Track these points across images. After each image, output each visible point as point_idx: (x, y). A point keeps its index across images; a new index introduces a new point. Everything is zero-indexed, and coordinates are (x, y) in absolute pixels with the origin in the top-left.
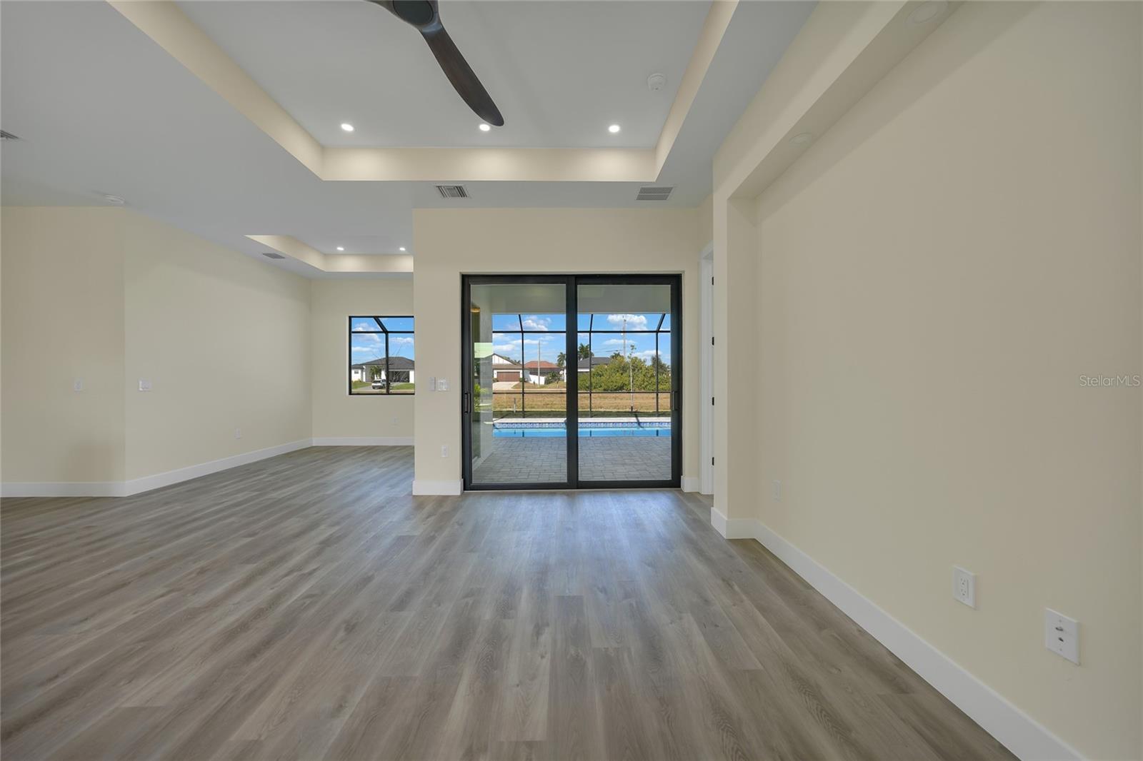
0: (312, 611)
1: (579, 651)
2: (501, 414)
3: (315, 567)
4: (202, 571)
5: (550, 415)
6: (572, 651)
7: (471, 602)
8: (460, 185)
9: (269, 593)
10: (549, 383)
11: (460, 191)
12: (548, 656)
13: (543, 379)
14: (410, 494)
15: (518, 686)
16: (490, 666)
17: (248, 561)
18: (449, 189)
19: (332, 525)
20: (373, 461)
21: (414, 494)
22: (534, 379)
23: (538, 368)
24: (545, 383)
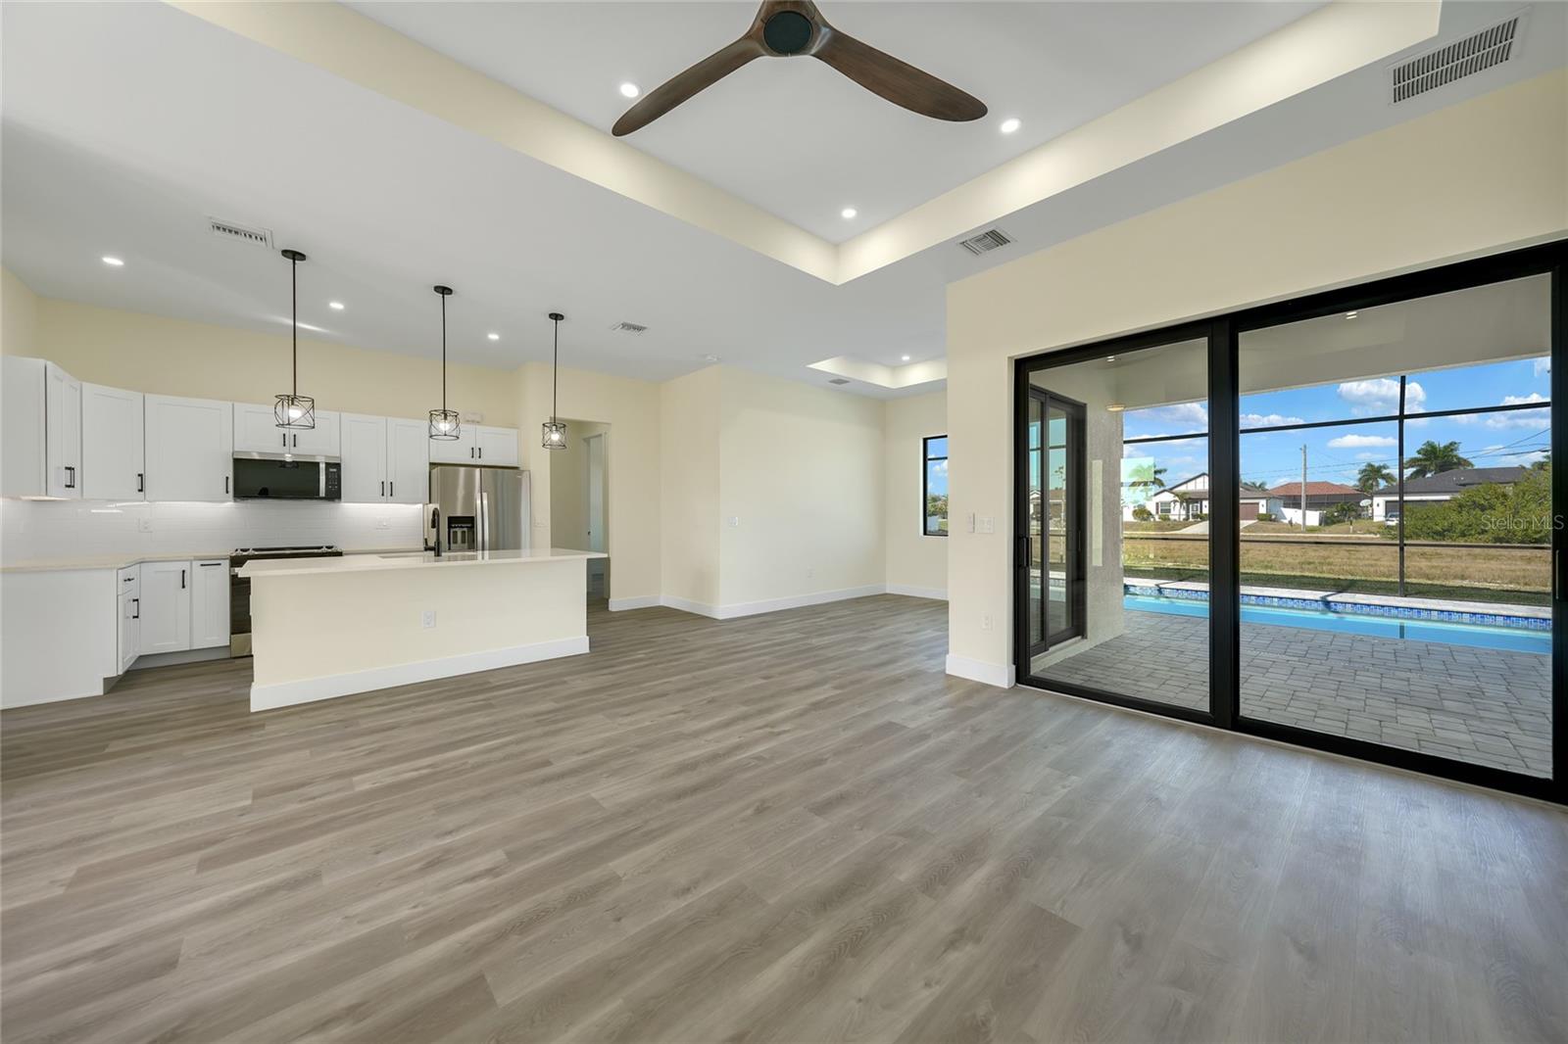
0: (749, 774)
1: (994, 1019)
2: (1179, 574)
3: (787, 729)
4: (711, 701)
5: (1292, 583)
6: (981, 1011)
7: (900, 844)
8: (991, 229)
9: (735, 740)
10: (1334, 523)
11: (995, 237)
12: (937, 990)
13: (1313, 518)
14: (943, 671)
15: (860, 1000)
16: (852, 947)
17: (745, 703)
18: (979, 240)
19: (836, 688)
20: (934, 621)
21: (947, 672)
22: (1292, 515)
23: (1303, 494)
24: (1320, 524)
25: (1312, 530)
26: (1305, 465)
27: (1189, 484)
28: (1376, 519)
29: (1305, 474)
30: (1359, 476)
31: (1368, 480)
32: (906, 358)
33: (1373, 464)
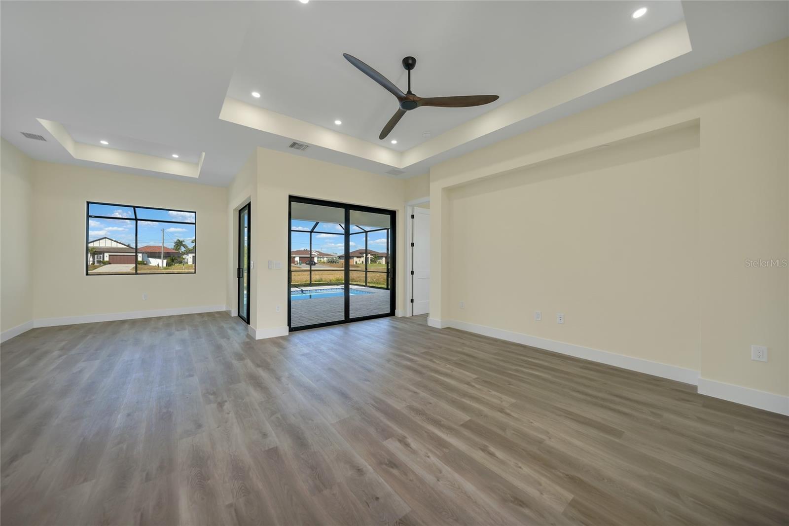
10: (172, 264)
13: (163, 263)
18: (300, 145)
23: (162, 252)
24: (167, 266)
25: (165, 269)
26: (163, 238)
27: (95, 243)
28: (189, 263)
29: (163, 243)
30: (174, 244)
31: (177, 247)
32: (104, 143)
33: (180, 239)
